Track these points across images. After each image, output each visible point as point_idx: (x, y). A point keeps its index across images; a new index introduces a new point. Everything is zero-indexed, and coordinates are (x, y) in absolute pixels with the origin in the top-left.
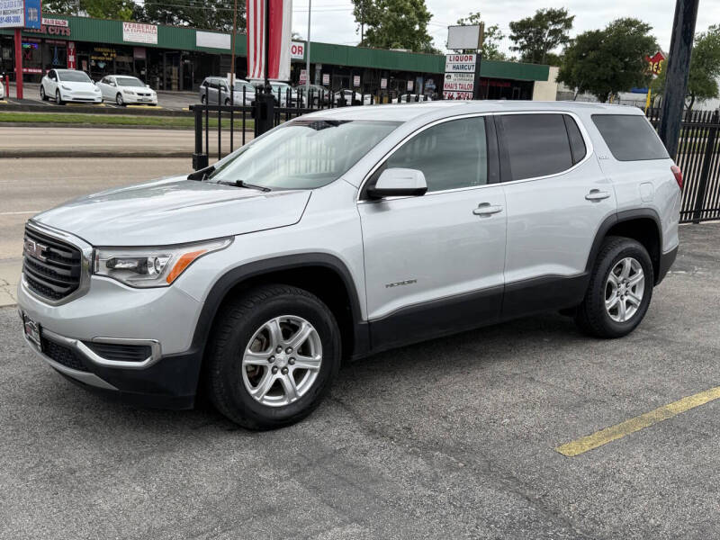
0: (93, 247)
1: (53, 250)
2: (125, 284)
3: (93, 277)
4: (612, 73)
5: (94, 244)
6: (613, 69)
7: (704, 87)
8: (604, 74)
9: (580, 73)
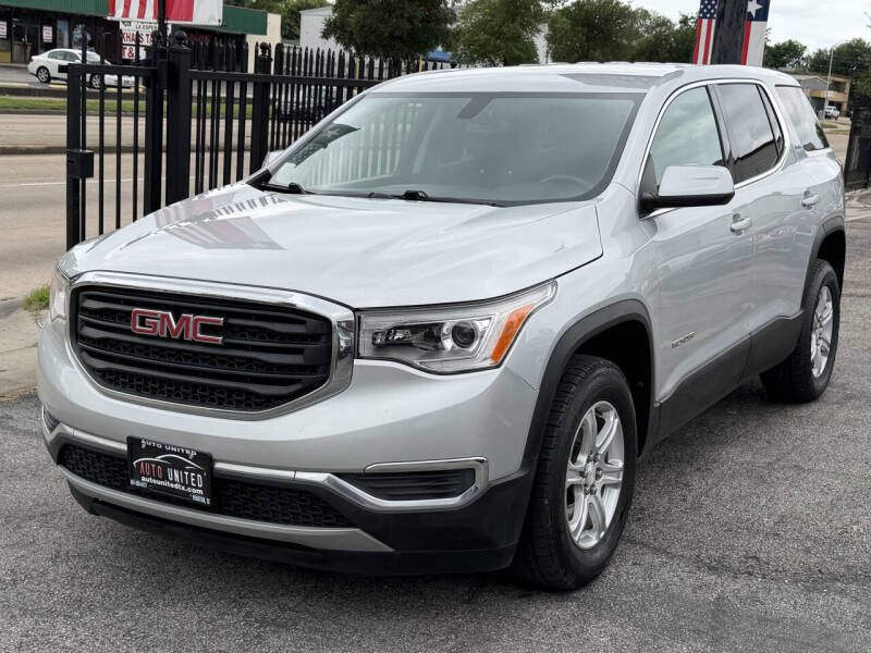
0: (355, 310)
1: (233, 321)
2: (420, 369)
3: (357, 362)
4: (409, 27)
5: (355, 306)
6: (410, 20)
7: (521, 50)
8: (397, 28)
9: (363, 27)
